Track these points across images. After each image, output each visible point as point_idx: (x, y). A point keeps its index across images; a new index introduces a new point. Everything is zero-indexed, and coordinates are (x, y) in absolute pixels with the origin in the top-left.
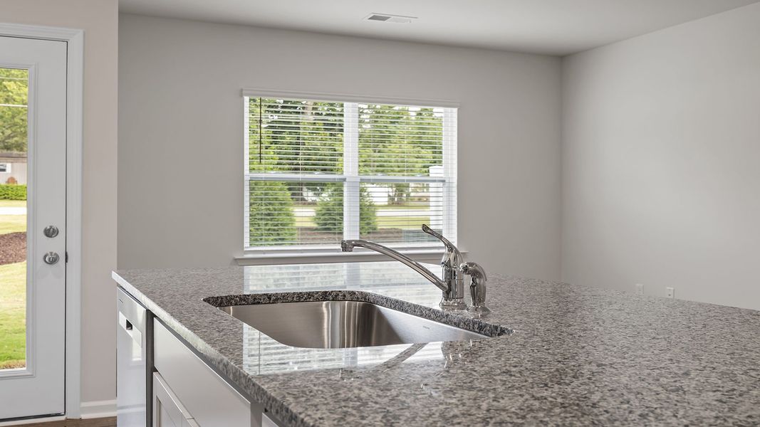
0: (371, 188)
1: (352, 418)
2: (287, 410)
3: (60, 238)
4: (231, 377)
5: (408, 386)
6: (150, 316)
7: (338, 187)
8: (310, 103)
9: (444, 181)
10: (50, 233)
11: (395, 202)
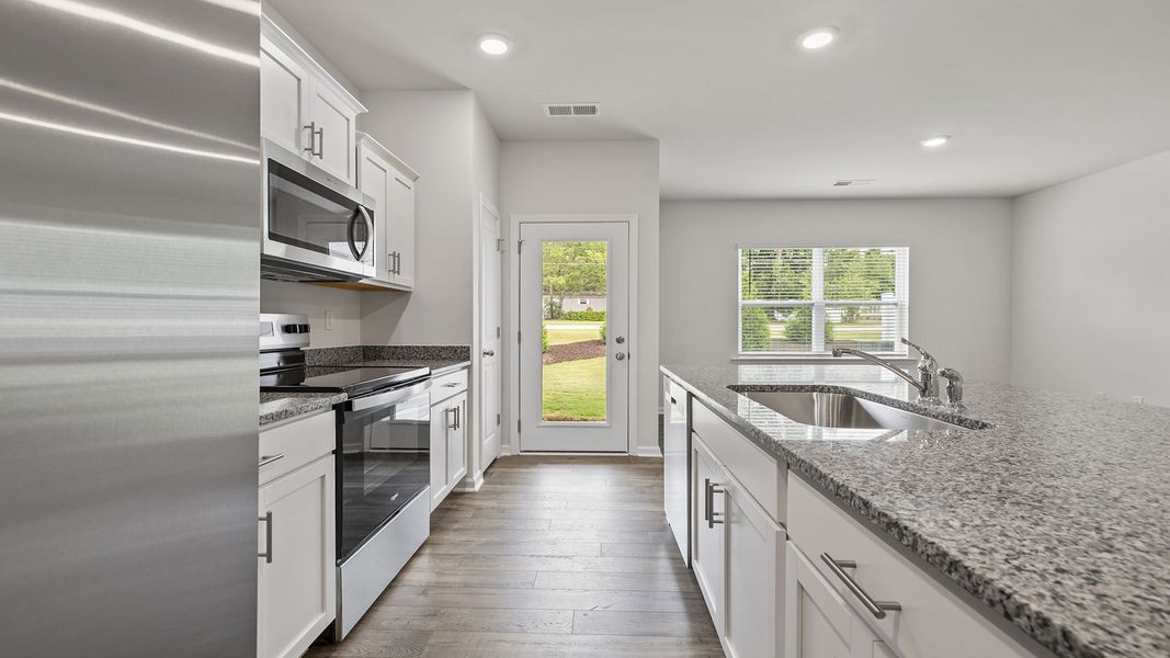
0: (830, 311)
1: (873, 483)
2: (817, 470)
3: (625, 344)
4: (762, 441)
5: (913, 463)
6: (690, 395)
7: (806, 311)
8: (780, 251)
9: (896, 304)
10: (620, 341)
11: (847, 320)
